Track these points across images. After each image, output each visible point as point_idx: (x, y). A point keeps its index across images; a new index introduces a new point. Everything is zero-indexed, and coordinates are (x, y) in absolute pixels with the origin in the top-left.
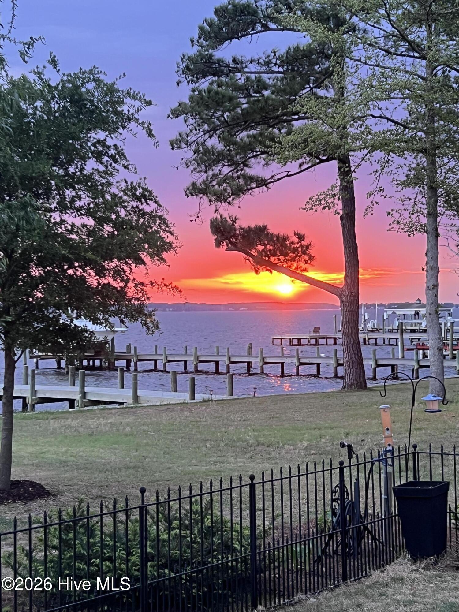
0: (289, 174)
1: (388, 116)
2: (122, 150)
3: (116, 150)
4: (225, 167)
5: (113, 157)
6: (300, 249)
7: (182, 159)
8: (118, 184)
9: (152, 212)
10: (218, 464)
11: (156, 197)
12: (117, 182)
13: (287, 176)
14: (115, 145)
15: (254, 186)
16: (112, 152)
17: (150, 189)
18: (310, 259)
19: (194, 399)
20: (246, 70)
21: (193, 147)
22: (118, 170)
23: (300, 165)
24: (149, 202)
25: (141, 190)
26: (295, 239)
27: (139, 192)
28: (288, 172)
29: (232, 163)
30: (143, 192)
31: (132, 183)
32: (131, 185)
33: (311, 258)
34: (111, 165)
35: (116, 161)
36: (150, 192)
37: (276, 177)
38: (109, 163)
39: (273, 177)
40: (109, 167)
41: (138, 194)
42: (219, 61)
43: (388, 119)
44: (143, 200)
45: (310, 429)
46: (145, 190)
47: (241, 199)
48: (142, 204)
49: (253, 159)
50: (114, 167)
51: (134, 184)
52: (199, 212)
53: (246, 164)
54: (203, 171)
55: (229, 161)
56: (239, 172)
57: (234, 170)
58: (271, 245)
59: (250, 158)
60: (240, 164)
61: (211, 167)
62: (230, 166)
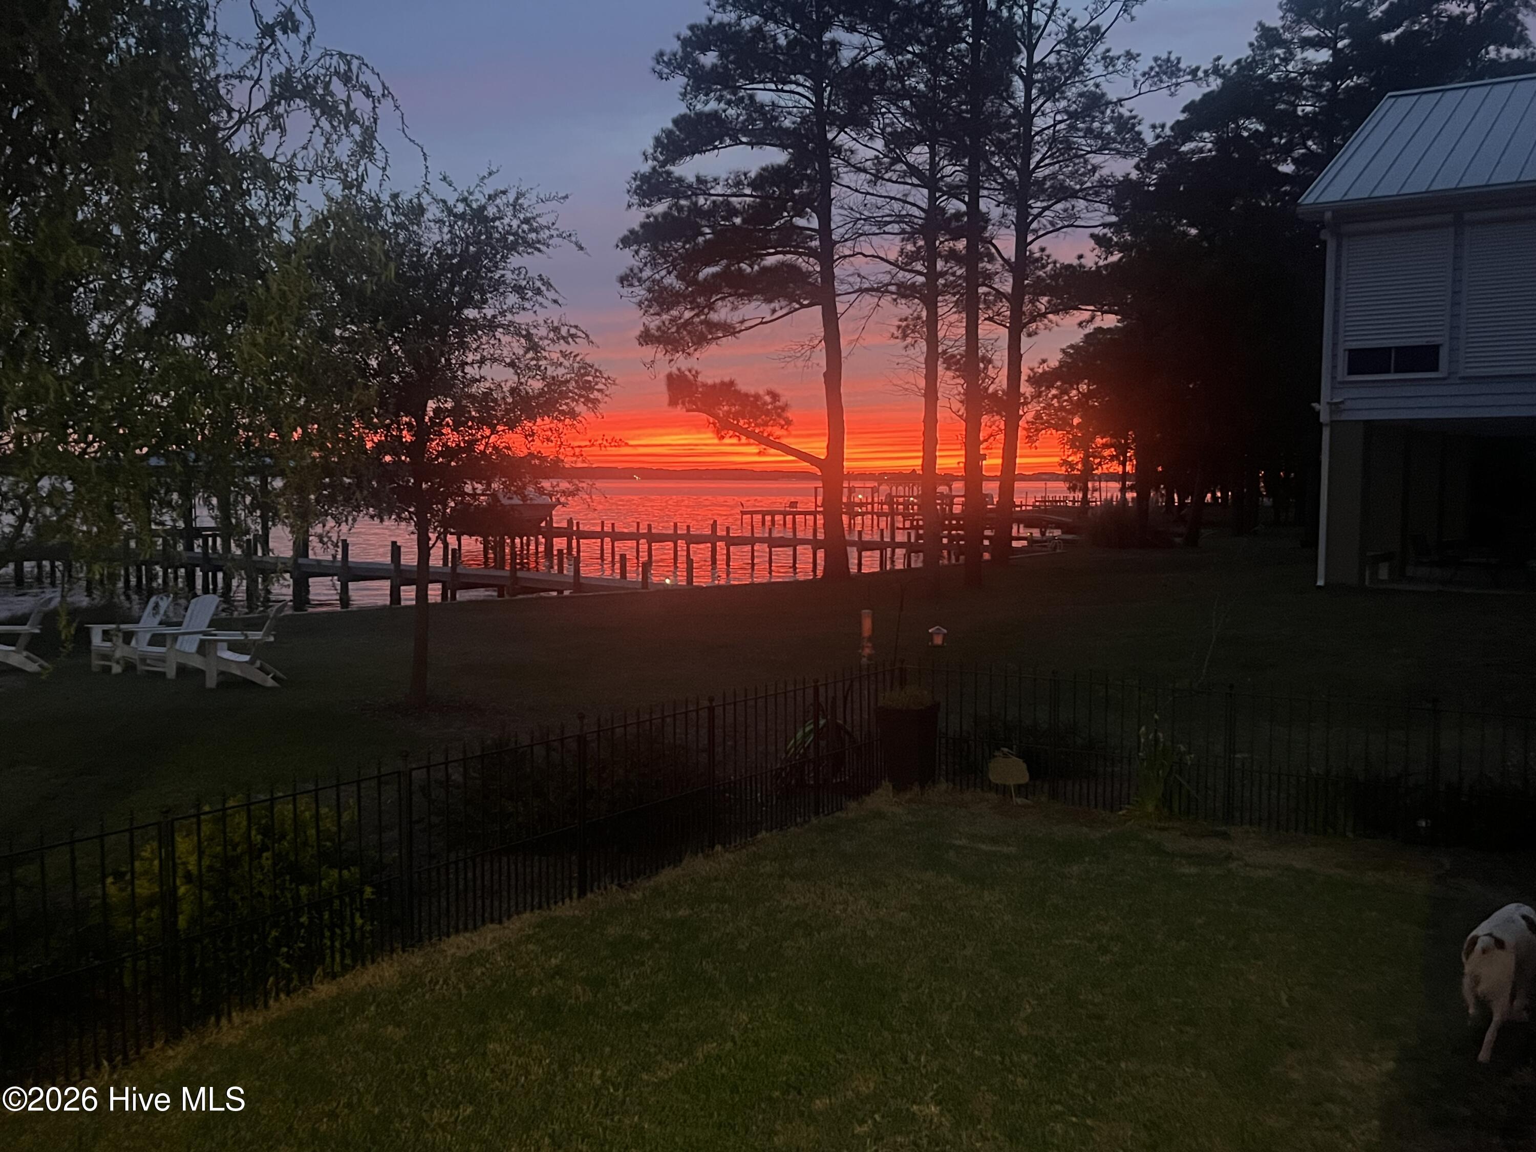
0: (764, 320)
1: (883, 255)
4: (687, 311)
6: (774, 412)
7: (634, 298)
13: (762, 323)
15: (721, 335)
18: (786, 423)
19: (647, 588)
20: (712, 192)
21: (648, 284)
23: (774, 311)
26: (768, 399)
28: (763, 318)
29: (695, 305)
33: (789, 422)
37: (749, 324)
39: (742, 322)
42: (680, 180)
43: (882, 259)
47: (705, 350)
49: (719, 301)
53: (711, 307)
54: (658, 314)
55: (691, 303)
56: (703, 317)
57: (697, 315)
58: (739, 405)
59: (717, 300)
60: (704, 308)
61: (669, 310)
62: (692, 309)
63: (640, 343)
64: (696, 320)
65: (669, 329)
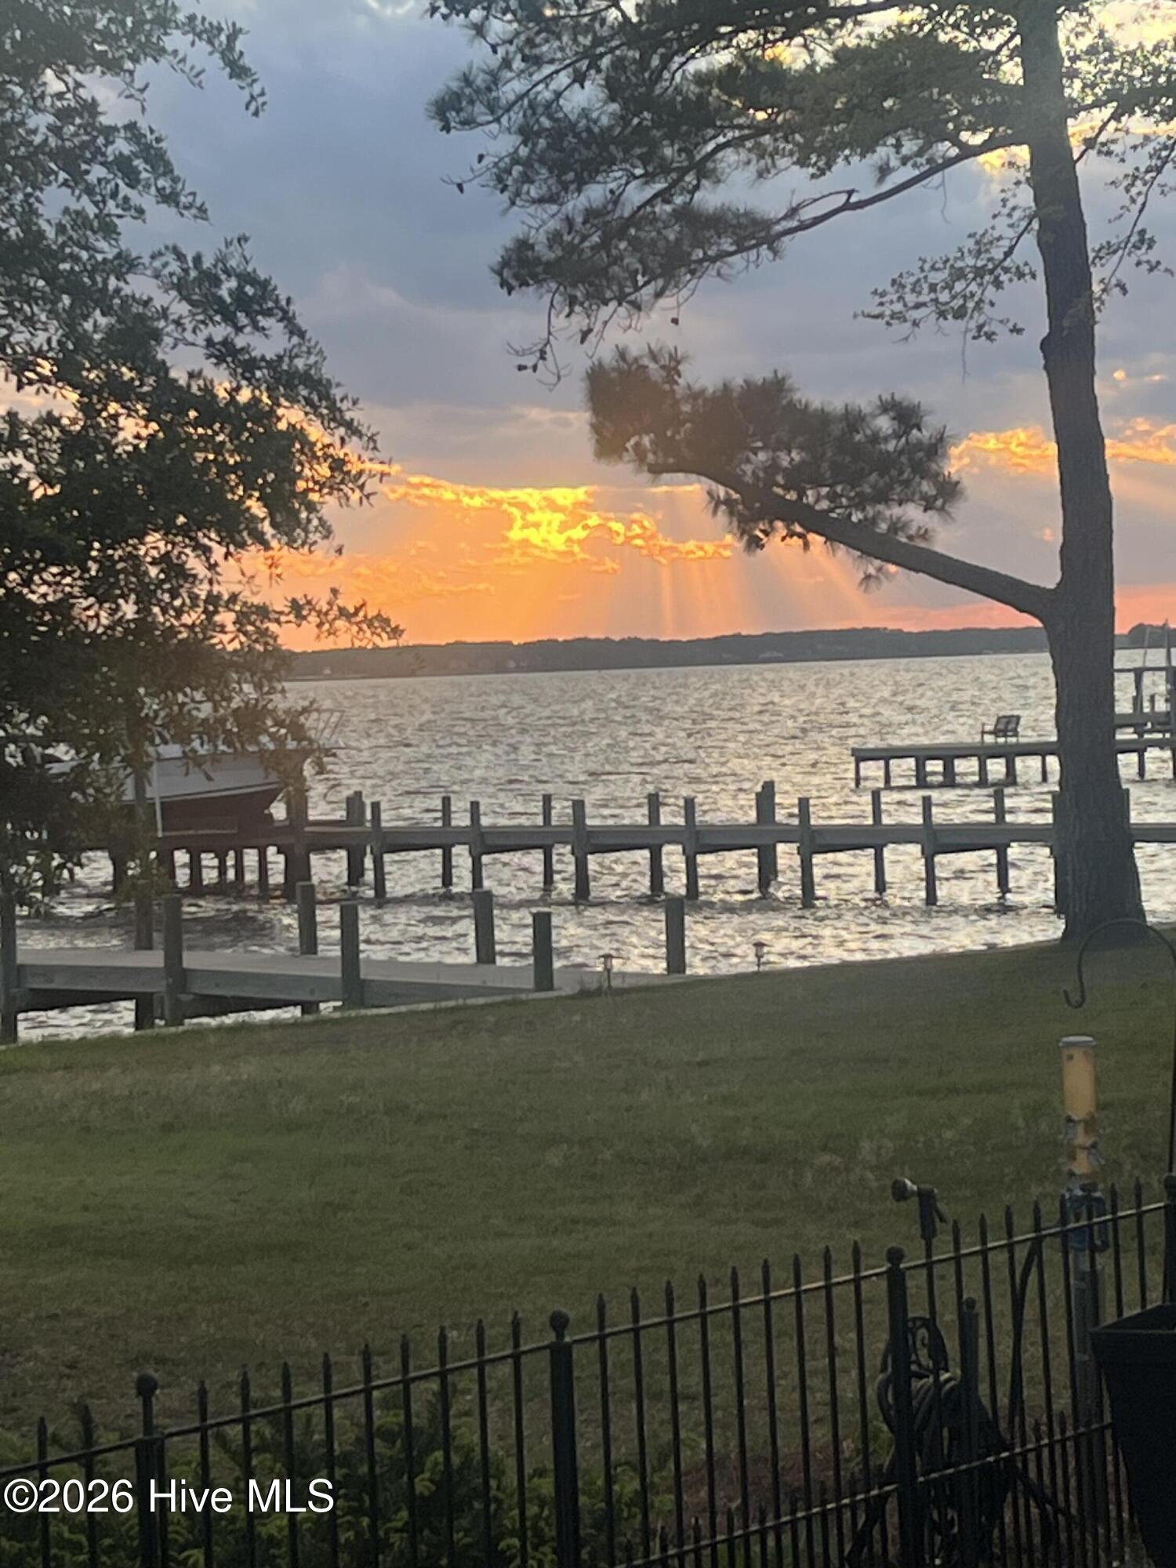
0: (854, 199)
2: (158, 140)
3: (138, 143)
4: (634, 184)
5: (123, 167)
6: (904, 459)
7: (481, 158)
8: (157, 264)
9: (280, 358)
10: (580, 1227)
11: (289, 301)
12: (153, 257)
13: (847, 206)
14: (131, 127)
15: (731, 247)
16: (122, 146)
17: (262, 275)
18: (941, 491)
19: (551, 988)
21: (516, 117)
22: (141, 211)
23: (884, 171)
24: (263, 321)
25: (233, 283)
26: (884, 424)
27: (226, 288)
28: (850, 193)
29: (655, 167)
30: (240, 288)
31: (198, 259)
32: (196, 267)
34: (114, 194)
35: (133, 181)
36: (264, 286)
37: (807, 214)
38: (110, 186)
39: (793, 212)
40: (111, 204)
41: (224, 292)
44: (242, 318)
45: (920, 1093)
46: (246, 278)
47: (685, 293)
48: (239, 329)
49: (729, 151)
50: (126, 199)
51: (207, 263)
52: (548, 342)
53: (704, 170)
54: (552, 199)
55: (645, 160)
56: (679, 200)
57: (664, 196)
58: (801, 448)
59: (719, 148)
60: (684, 172)
61: (581, 184)
62: (649, 178)
63: (504, 283)
64: (663, 209)
65: (584, 238)
